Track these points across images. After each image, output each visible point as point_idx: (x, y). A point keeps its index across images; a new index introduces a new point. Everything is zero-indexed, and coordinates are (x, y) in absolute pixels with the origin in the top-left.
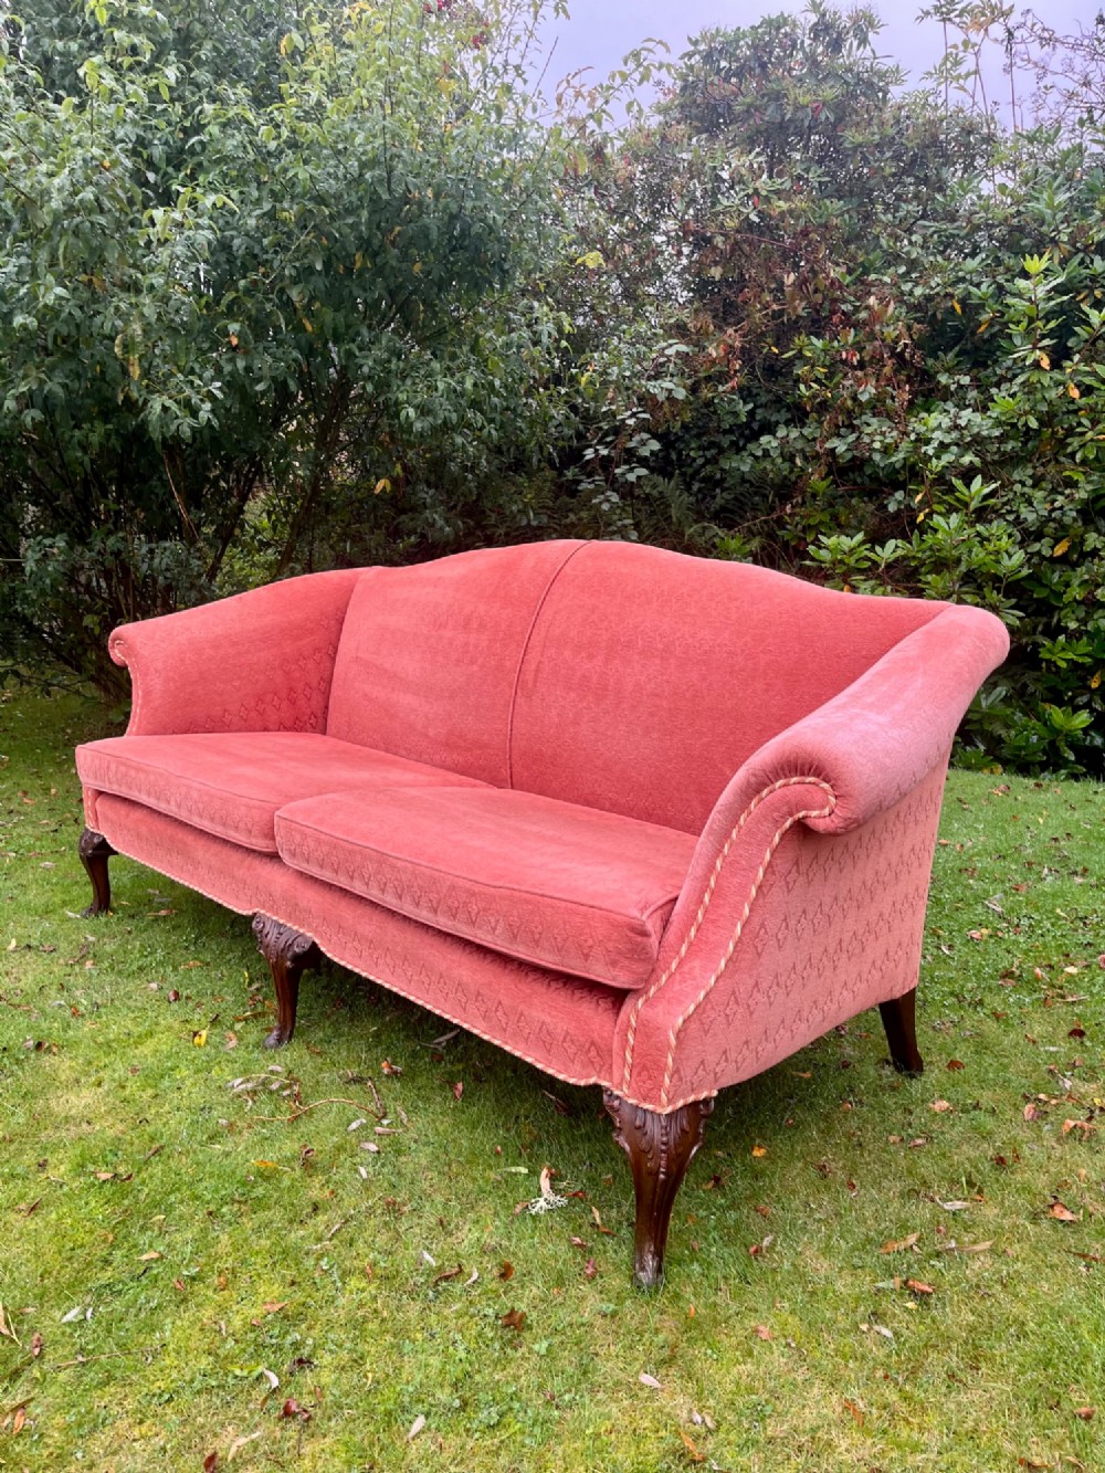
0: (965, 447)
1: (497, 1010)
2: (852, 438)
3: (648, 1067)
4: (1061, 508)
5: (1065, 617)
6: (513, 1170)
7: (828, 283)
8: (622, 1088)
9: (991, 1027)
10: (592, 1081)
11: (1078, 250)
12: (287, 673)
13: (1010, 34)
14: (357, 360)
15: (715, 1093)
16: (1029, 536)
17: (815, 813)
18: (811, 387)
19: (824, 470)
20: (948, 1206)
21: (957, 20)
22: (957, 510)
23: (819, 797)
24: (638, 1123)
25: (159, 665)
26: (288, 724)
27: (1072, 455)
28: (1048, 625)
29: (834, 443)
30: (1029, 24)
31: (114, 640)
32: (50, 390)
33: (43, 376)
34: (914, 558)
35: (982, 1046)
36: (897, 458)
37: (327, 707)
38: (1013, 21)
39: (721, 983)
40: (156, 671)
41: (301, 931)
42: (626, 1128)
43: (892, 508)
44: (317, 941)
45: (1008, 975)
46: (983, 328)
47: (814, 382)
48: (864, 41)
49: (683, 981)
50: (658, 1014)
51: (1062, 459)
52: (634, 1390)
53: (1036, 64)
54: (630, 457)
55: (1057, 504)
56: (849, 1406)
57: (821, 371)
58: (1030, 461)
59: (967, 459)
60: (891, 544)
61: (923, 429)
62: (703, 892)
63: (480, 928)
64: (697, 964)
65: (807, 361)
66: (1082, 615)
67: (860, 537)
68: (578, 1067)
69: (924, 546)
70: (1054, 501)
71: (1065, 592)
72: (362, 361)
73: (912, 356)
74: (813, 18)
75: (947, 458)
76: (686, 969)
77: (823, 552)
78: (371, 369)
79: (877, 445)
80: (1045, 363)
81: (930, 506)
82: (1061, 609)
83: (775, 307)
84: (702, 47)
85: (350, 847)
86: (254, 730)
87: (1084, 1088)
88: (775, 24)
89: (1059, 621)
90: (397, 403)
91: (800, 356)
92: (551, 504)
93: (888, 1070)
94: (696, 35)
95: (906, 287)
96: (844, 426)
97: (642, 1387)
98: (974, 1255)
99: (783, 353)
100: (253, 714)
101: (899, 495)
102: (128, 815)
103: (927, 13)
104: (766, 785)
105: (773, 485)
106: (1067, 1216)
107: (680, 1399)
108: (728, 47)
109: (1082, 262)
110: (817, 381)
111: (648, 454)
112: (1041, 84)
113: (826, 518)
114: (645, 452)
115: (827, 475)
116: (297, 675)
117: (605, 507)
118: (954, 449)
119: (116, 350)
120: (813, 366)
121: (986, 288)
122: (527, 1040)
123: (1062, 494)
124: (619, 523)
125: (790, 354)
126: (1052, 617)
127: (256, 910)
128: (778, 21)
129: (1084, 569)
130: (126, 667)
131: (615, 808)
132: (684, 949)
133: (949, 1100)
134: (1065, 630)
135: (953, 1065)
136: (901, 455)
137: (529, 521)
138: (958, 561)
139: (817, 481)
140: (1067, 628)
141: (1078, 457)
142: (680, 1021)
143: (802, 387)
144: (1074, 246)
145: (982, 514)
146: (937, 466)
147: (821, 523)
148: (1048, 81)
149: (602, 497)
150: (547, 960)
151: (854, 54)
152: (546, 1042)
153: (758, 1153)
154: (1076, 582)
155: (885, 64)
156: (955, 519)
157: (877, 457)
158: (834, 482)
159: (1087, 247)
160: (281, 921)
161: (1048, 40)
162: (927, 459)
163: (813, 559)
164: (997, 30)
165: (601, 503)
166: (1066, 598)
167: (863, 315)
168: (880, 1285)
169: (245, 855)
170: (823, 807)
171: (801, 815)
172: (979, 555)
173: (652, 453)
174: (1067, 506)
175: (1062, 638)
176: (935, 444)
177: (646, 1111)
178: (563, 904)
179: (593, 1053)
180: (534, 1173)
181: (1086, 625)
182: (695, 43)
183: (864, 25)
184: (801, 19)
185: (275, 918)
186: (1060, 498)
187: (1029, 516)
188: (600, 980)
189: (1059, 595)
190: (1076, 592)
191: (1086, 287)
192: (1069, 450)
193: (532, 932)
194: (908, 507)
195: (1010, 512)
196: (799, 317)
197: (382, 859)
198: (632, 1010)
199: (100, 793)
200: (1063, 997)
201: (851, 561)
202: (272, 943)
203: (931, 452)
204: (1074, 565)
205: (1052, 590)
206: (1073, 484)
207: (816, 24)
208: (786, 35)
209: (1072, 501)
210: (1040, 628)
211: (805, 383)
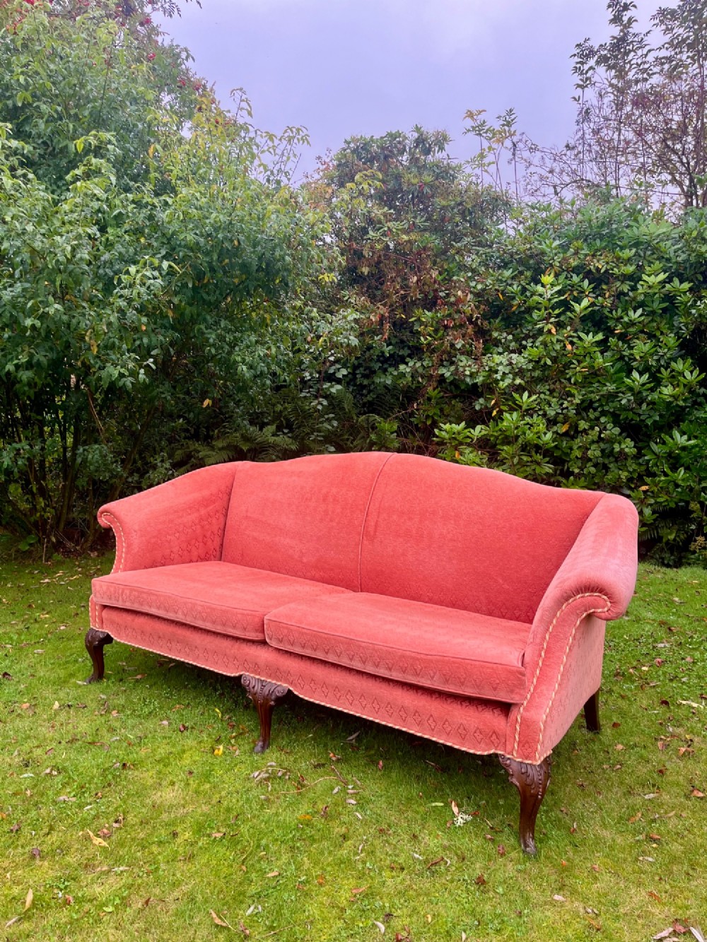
0: (516, 375)
1: (429, 719)
2: (453, 368)
3: (528, 743)
4: (567, 408)
5: (572, 466)
6: (433, 804)
7: (432, 281)
8: (513, 756)
9: (621, 703)
10: (492, 752)
11: (564, 271)
12: (203, 527)
13: (514, 145)
14: (206, 336)
16: (551, 422)
17: (600, 610)
18: (426, 339)
19: (436, 384)
20: (646, 797)
21: (484, 135)
22: (516, 410)
23: (602, 602)
24: (523, 770)
25: (136, 528)
26: (203, 557)
27: (569, 379)
28: (562, 470)
29: (442, 371)
30: (524, 141)
31: (102, 513)
32: (38, 360)
33: (32, 351)
34: (492, 435)
35: (623, 714)
36: (479, 380)
37: (222, 545)
38: (515, 139)
41: (279, 683)
42: (516, 774)
43: (477, 408)
44: (291, 689)
45: (618, 674)
46: (515, 308)
48: (441, 149)
49: (539, 697)
50: (532, 714)
51: (563, 380)
52: (553, 904)
53: (525, 160)
54: (331, 378)
55: (564, 406)
56: (651, 894)
57: (430, 329)
58: (547, 381)
59: (518, 381)
60: (478, 428)
61: (492, 365)
62: (540, 651)
63: (422, 677)
64: (544, 688)
65: (422, 323)
66: (580, 465)
67: (463, 424)
68: (483, 745)
69: (497, 429)
70: (563, 404)
71: (571, 453)
72: (209, 336)
73: (482, 324)
74: (416, 135)
75: (508, 381)
76: (539, 691)
77: (444, 433)
79: (467, 373)
80: (553, 331)
81: (499, 407)
82: (568, 462)
83: (402, 292)
84: (352, 145)
85: (326, 636)
87: (679, 730)
88: (393, 136)
89: (568, 468)
90: (235, 362)
91: (419, 319)
93: (585, 731)
94: (349, 139)
95: (473, 284)
96: (446, 360)
97: (556, 901)
98: (669, 819)
99: (408, 319)
100: (185, 552)
101: (481, 401)
102: (133, 621)
103: (469, 130)
104: (571, 597)
105: (402, 391)
106: (701, 795)
107: (576, 904)
108: (366, 146)
109: (566, 278)
110: (430, 336)
111: (341, 377)
112: (529, 171)
113: (437, 411)
114: (339, 375)
115: (437, 387)
116: (207, 527)
117: (320, 407)
118: (511, 376)
120: (426, 326)
121: (516, 288)
122: (448, 734)
123: (566, 400)
124: (327, 417)
125: (413, 319)
126: (564, 466)
127: (241, 673)
128: (395, 134)
129: (579, 440)
130: (110, 529)
131: (431, 601)
132: (535, 680)
133: (622, 744)
134: (572, 474)
135: (615, 725)
136: (481, 379)
138: (517, 437)
139: (431, 390)
140: (573, 472)
141: (573, 381)
142: (545, 717)
143: (422, 338)
144: (561, 268)
145: (529, 412)
146: (503, 385)
147: (435, 414)
148: (532, 169)
149: (317, 402)
150: (469, 692)
151: (437, 156)
152: (463, 736)
154: (575, 447)
155: (454, 163)
156: (515, 415)
157: (468, 380)
158: (441, 391)
159: (568, 268)
160: (263, 679)
161: (533, 149)
162: (497, 381)
163: (437, 437)
164: (508, 143)
165: (317, 405)
166: (572, 456)
167: (452, 299)
168: (637, 838)
169: (234, 641)
170: (603, 608)
171: (592, 611)
172: (530, 435)
173: (343, 376)
174: (570, 406)
175: (572, 478)
176: (501, 373)
177: (527, 764)
178: (477, 663)
179: (494, 737)
180: (447, 805)
181: (582, 470)
182: (349, 143)
183: (441, 141)
184: (408, 135)
185: (257, 677)
186: (566, 402)
187: (551, 413)
188: (503, 700)
189: (568, 455)
190: (578, 453)
191: (569, 290)
192: (568, 376)
193: (459, 678)
194: (486, 407)
195: (540, 410)
196: (417, 298)
197: (350, 642)
198: (518, 715)
199: (105, 607)
200: (648, 684)
201: (460, 438)
202: (259, 691)
203: (499, 378)
204: (573, 438)
205: (563, 452)
206: (570, 394)
207: (417, 139)
208: (399, 142)
209: (572, 404)
210: (558, 472)
211: (424, 336)
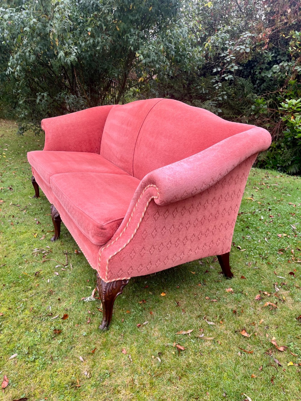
1: (81, 243)
3: (102, 268)
6: (89, 287)
8: (99, 273)
10: (95, 268)
15: (129, 278)
18: (293, 48)
19: (294, 77)
20: (209, 323)
24: (101, 284)
26: (89, 150)
29: (297, 68)
32: (37, 50)
33: (35, 44)
37: (100, 146)
39: (128, 246)
40: (50, 133)
41: (58, 211)
44: (60, 214)
45: (282, 250)
47: (295, 47)
49: (118, 244)
50: (105, 253)
52: (76, 360)
57: (297, 43)
62: (129, 218)
64: (123, 239)
65: (294, 39)
68: (93, 264)
76: (120, 240)
77: (287, 105)
78: (132, 42)
85: (58, 189)
86: (79, 151)
87: (283, 292)
91: (291, 38)
92: (211, 86)
97: (79, 360)
98: (206, 341)
99: (286, 37)
104: (146, 186)
105: (279, 81)
106: (246, 334)
107: (87, 366)
113: (293, 93)
114: (233, 70)
115: (296, 78)
116: (92, 136)
117: (217, 88)
119: (51, 37)
120: (295, 41)
124: (222, 93)
125: (288, 37)
127: (52, 203)
132: (121, 235)
133: (233, 288)
137: (202, 91)
139: (292, 81)
142: (111, 257)
143: (290, 48)
147: (291, 95)
149: (217, 84)
150: (83, 231)
152: (88, 255)
153: (162, 295)
158: (297, 81)
165: (216, 86)
168: (169, 344)
170: (156, 196)
171: (153, 197)
173: (235, 70)
177: (103, 281)
179: (94, 261)
180: (92, 289)
185: (55, 206)
188: (91, 241)
193: (81, 223)
196: (293, 24)
197: (62, 194)
201: (295, 108)
202: (53, 213)
